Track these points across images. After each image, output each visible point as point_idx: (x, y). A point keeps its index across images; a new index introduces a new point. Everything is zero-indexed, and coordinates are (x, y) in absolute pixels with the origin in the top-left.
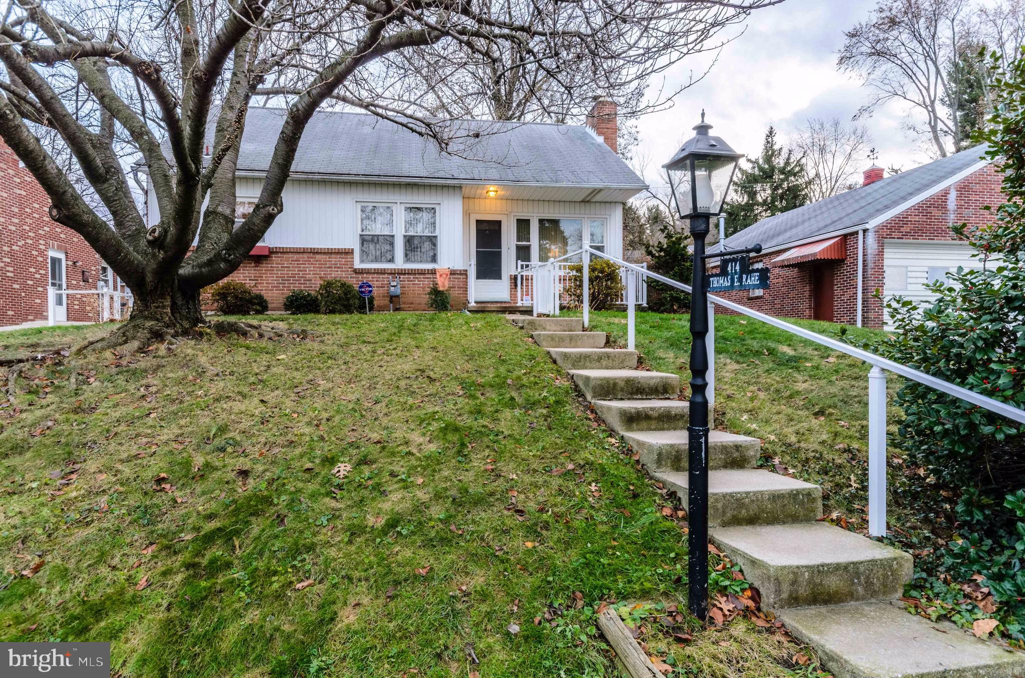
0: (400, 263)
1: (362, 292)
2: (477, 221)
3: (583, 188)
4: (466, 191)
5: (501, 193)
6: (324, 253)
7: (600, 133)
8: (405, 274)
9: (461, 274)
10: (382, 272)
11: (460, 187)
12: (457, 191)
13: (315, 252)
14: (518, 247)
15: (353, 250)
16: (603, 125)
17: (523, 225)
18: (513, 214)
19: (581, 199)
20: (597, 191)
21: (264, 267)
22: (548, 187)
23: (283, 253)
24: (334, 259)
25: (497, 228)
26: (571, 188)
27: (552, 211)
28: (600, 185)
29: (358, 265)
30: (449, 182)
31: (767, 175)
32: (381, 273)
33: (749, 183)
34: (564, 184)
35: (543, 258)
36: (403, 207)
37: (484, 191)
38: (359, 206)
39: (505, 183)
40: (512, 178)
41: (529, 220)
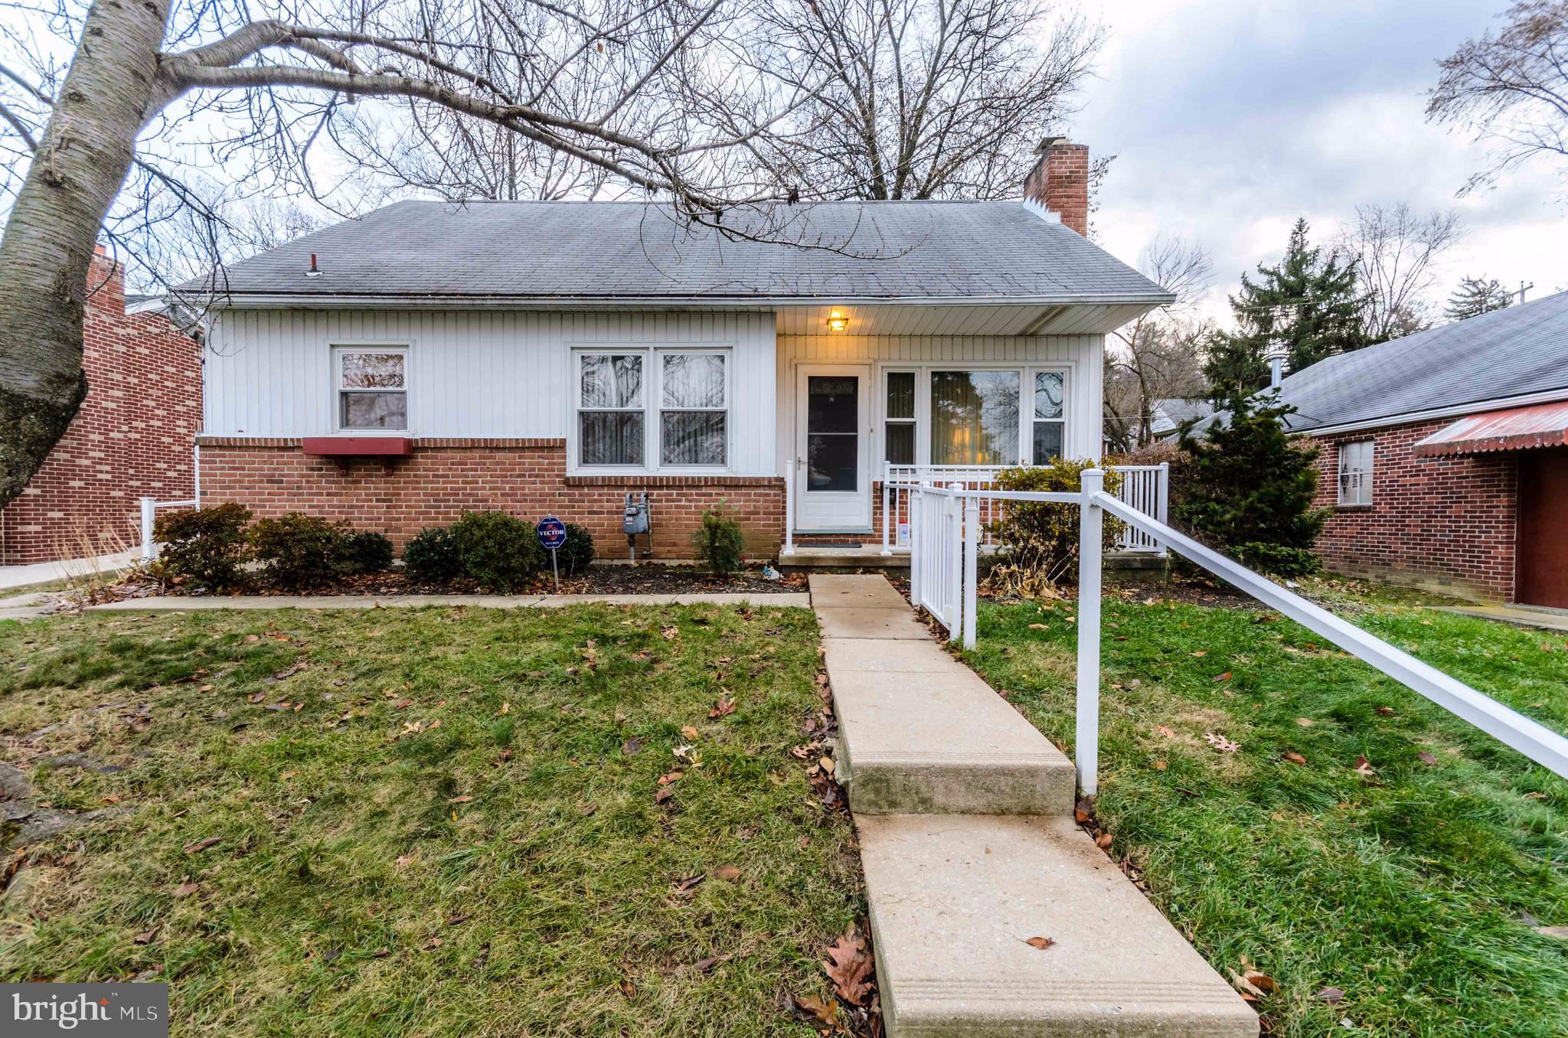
0: (653, 464)
1: (545, 539)
2: (811, 379)
3: (1024, 306)
4: (785, 321)
5: (855, 323)
6: (511, 449)
7: (1052, 207)
8: (661, 487)
9: (770, 487)
10: (618, 483)
11: (772, 314)
12: (766, 322)
13: (492, 447)
14: (890, 428)
15: (563, 441)
16: (1060, 191)
17: (900, 386)
18: (880, 364)
19: (1018, 330)
20: (1055, 311)
21: (404, 474)
22: (952, 307)
23: (436, 449)
24: (529, 460)
25: (850, 391)
26: (1001, 306)
27: (957, 355)
28: (1061, 297)
29: (574, 468)
30: (745, 302)
31: (1292, 291)
32: (617, 487)
33: (1261, 304)
34: (986, 299)
35: (940, 454)
36: (660, 355)
37: (822, 321)
38: (578, 355)
39: (861, 301)
40: (878, 291)
41: (913, 375)
